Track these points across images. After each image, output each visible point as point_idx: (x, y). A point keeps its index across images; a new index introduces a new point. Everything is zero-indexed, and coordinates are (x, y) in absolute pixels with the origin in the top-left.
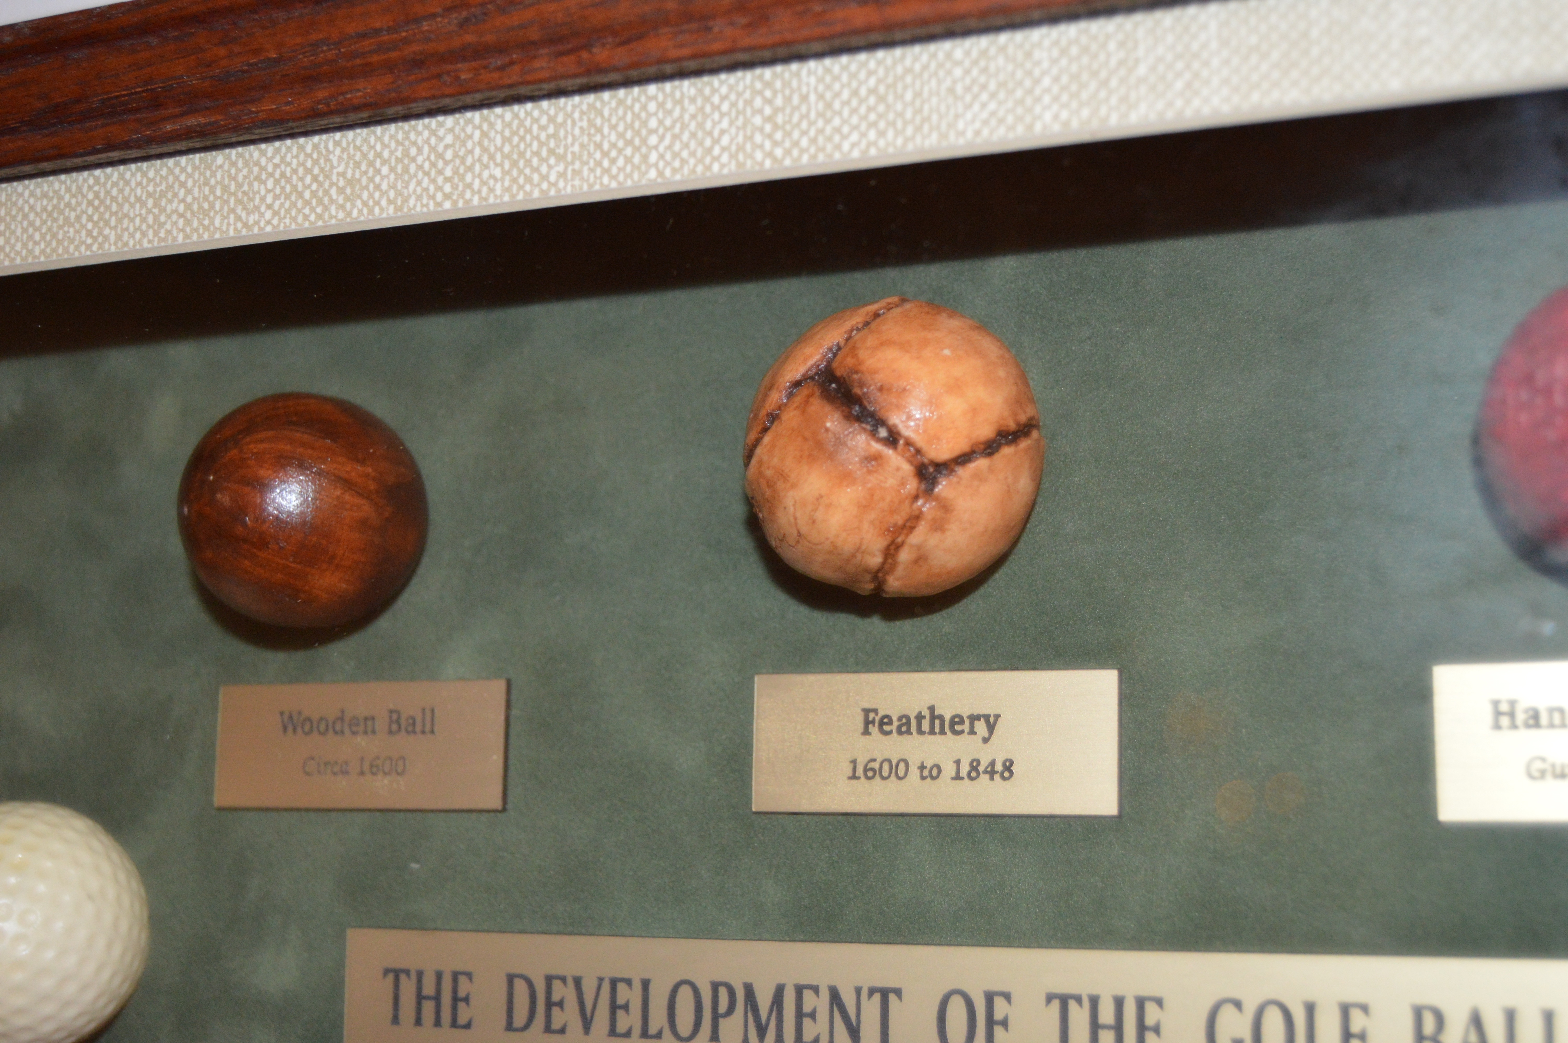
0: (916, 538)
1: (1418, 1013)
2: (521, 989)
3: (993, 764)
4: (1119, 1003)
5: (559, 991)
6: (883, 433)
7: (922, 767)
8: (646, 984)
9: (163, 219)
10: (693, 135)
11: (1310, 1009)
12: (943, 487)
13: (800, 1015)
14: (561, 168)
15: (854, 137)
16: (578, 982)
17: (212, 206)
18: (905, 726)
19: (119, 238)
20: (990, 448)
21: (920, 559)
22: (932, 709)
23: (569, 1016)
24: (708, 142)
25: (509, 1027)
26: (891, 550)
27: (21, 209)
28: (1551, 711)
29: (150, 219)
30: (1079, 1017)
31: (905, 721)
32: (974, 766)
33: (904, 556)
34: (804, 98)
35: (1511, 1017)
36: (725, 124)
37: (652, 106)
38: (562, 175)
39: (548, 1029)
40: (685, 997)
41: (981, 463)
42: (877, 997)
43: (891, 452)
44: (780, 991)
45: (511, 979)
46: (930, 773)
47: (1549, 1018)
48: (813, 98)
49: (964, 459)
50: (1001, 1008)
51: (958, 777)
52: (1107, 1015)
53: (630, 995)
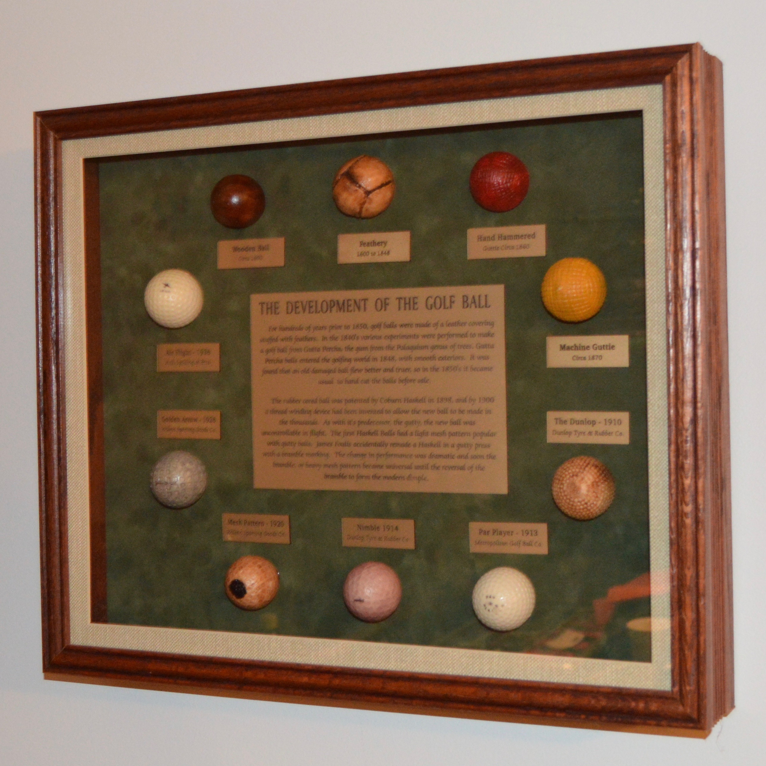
0: (366, 206)
1: (463, 296)
2: (290, 305)
3: (385, 252)
4: (410, 299)
5: (298, 305)
6: (358, 185)
7: (372, 253)
8: (316, 302)
9: (208, 140)
10: (319, 128)
11: (444, 297)
12: (371, 196)
13: (348, 306)
14: (293, 133)
15: (349, 129)
16: (302, 303)
17: (220, 138)
18: (368, 244)
19: (198, 144)
20: (379, 187)
21: (367, 210)
22: (374, 241)
23: (300, 309)
24: (322, 129)
25: (288, 313)
26: (361, 208)
27: (175, 136)
28: (488, 237)
29: (206, 140)
30: (402, 302)
31: (368, 243)
32: (382, 253)
33: (364, 210)
34: (340, 121)
35: (479, 296)
36: (325, 125)
37: (311, 121)
38: (293, 135)
39: (296, 313)
40: (325, 303)
41: (378, 191)
42: (363, 301)
43: (359, 190)
44: (344, 301)
45: (287, 303)
46: (374, 254)
47: (486, 296)
48: (341, 121)
49: (374, 190)
50: (387, 301)
51: (379, 255)
52: (407, 301)
53: (313, 304)
